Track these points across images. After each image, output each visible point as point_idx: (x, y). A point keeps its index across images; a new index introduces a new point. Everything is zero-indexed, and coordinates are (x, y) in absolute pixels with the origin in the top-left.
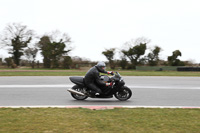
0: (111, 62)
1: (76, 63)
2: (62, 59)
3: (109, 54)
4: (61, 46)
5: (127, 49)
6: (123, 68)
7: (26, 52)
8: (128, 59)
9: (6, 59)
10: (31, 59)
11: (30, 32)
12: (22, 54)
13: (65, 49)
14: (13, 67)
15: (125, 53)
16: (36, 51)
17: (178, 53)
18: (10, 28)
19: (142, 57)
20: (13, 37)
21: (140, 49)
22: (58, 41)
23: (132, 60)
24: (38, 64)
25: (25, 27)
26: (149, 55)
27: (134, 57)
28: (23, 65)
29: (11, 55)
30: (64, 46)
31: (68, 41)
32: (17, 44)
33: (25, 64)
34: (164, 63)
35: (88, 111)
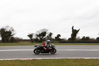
0: (31, 39)
1: (16, 40)
2: (10, 39)
4: (10, 33)
5: (38, 34)
6: (37, 42)
8: (39, 38)
13: (12, 34)
19: (44, 37)
21: (44, 34)
22: (8, 31)
23: (41, 38)
26: (48, 36)
30: (11, 33)
31: (13, 30)
34: (54, 40)
35: (21, 61)
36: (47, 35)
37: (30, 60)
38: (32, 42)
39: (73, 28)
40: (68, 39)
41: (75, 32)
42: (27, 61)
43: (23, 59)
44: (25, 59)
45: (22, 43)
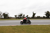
0: (16, 17)
1: (10, 18)
2: (7, 17)
3: (16, 16)
5: (19, 15)
6: (18, 18)
10: (2, 17)
11: (1, 12)
15: (19, 16)
17: (28, 16)
21: (21, 15)
24: (3, 18)
30: (7, 15)
31: (8, 14)
33: (0, 18)
35: (12, 26)
36: (22, 16)
37: (15, 26)
38: (16, 19)
39: (33, 13)
40: (31, 17)
41: (34, 14)
44: (13, 25)
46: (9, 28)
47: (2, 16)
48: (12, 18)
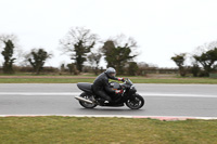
0: (181, 68)
1: (142, 70)
2: (127, 66)
3: (179, 59)
4: (126, 51)
5: (199, 55)
6: (195, 76)
7: (89, 57)
8: (201, 66)
9: (69, 65)
10: (95, 65)
11: (94, 37)
12: (85, 60)
13: (131, 55)
14: (76, 74)
15: (197, 59)
16: (100, 56)
18: (72, 33)
19: (216, 63)
20: (76, 42)
22: (123, 46)
23: (205, 66)
25: (88, 31)
27: (208, 63)
28: (86, 71)
29: (73, 61)
30: (129, 51)
31: (134, 45)
32: (80, 49)
33: (88, 70)
35: (157, 122)
37: (178, 122)
38: (183, 76)
42: (171, 122)
43: (161, 117)
45: (156, 76)
46: (138, 131)
47: (97, 59)
48: (154, 70)
